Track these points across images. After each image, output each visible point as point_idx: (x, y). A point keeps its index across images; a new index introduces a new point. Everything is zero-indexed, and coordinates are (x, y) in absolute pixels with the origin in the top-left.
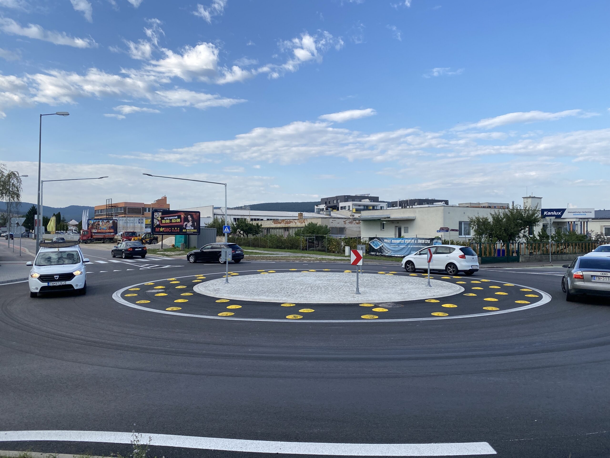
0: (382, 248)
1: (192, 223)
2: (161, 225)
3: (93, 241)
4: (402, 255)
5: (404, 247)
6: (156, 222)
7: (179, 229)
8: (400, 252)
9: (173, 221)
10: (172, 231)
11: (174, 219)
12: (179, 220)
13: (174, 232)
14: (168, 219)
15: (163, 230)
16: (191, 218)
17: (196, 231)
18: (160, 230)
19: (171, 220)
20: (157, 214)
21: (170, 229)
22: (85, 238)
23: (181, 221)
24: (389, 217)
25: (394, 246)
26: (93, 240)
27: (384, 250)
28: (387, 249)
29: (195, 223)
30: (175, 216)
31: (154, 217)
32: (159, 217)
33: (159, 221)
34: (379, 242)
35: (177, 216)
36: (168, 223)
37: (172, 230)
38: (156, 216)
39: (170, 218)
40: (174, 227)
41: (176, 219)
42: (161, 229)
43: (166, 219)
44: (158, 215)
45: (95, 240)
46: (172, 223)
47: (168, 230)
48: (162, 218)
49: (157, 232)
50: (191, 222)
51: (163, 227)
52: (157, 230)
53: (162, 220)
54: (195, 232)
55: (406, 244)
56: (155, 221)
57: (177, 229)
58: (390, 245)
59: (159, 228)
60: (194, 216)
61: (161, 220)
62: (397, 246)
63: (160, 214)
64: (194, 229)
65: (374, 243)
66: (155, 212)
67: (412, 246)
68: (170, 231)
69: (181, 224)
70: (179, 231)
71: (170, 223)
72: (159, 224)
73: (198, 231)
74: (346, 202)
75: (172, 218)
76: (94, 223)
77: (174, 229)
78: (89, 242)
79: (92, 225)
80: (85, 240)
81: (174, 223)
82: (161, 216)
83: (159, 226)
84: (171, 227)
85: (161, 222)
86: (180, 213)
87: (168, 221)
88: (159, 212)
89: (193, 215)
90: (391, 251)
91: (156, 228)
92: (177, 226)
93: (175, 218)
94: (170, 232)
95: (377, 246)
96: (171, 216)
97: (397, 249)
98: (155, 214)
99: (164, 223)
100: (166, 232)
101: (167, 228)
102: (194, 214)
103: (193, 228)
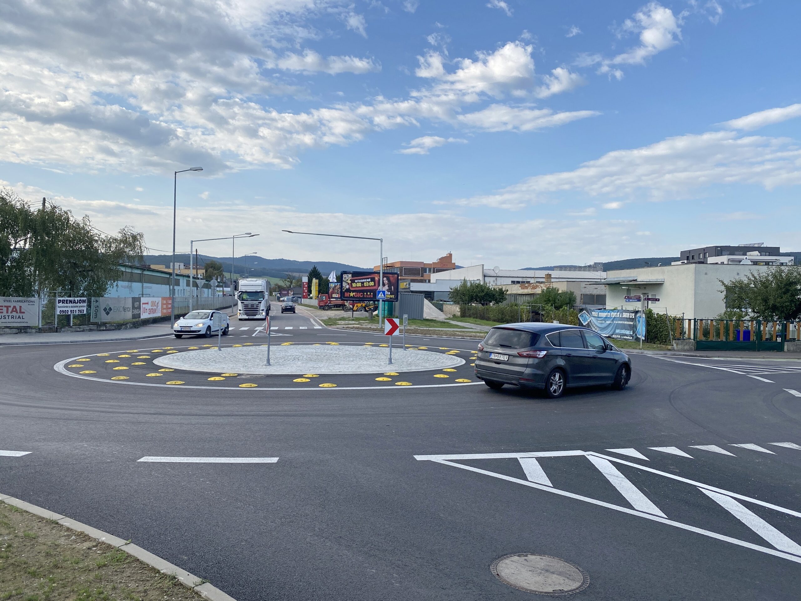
0: (590, 324)
1: (388, 287)
2: (351, 289)
3: (331, 308)
4: (607, 334)
5: (610, 323)
6: (346, 286)
7: (372, 294)
8: (606, 330)
9: (365, 284)
10: (363, 297)
11: (366, 282)
12: (372, 284)
13: (366, 298)
14: (359, 282)
15: (353, 295)
16: (387, 281)
17: (393, 296)
18: (350, 295)
19: (363, 283)
20: (346, 276)
21: (362, 294)
22: (322, 304)
23: (375, 285)
24: (636, 280)
25: (601, 322)
26: (331, 306)
27: (592, 327)
28: (594, 326)
29: (392, 287)
30: (368, 278)
31: (343, 279)
32: (349, 280)
33: (348, 284)
34: (587, 315)
35: (370, 279)
36: (359, 287)
37: (364, 295)
38: (345, 278)
39: (362, 281)
40: (367, 291)
41: (369, 282)
42: (352, 294)
43: (357, 282)
44: (348, 278)
45: (333, 306)
46: (364, 286)
47: (360, 295)
48: (353, 281)
49: (346, 297)
50: (387, 285)
51: (353, 291)
52: (346, 294)
53: (353, 284)
54: (392, 298)
55: (612, 319)
56: (344, 284)
57: (370, 294)
58: (598, 320)
59: (348, 293)
60: (391, 279)
61: (351, 283)
62: (604, 322)
63: (350, 275)
64: (391, 294)
65: (582, 316)
66: (344, 274)
67: (617, 322)
68: (362, 296)
69: (374, 288)
70: (372, 296)
71: (363, 286)
72: (349, 288)
73: (396, 297)
74: (718, 256)
75: (364, 280)
76: (335, 286)
77: (367, 294)
78: (326, 308)
79: (333, 289)
80: (322, 306)
81: (367, 286)
82: (351, 278)
83: (348, 290)
84: (363, 291)
85: (352, 285)
86: (374, 274)
87: (359, 285)
88: (348, 273)
89: (390, 277)
90: (598, 329)
91: (346, 293)
92: (371, 291)
93: (368, 280)
94: (361, 298)
95: (585, 321)
96: (363, 279)
97: (603, 326)
98: (344, 276)
99: (354, 287)
100: (357, 298)
101: (359, 293)
102: (391, 275)
103: (389, 293)
